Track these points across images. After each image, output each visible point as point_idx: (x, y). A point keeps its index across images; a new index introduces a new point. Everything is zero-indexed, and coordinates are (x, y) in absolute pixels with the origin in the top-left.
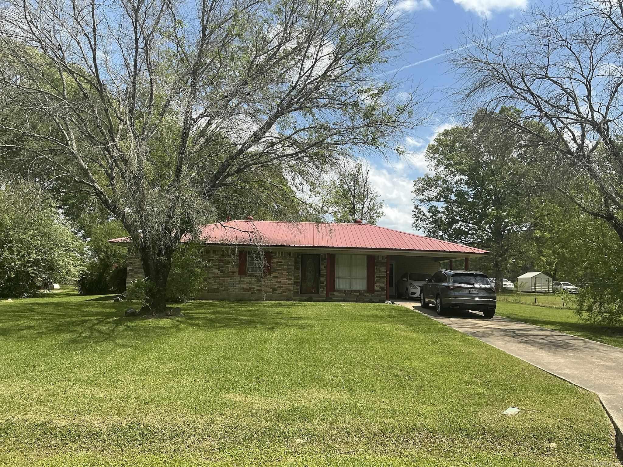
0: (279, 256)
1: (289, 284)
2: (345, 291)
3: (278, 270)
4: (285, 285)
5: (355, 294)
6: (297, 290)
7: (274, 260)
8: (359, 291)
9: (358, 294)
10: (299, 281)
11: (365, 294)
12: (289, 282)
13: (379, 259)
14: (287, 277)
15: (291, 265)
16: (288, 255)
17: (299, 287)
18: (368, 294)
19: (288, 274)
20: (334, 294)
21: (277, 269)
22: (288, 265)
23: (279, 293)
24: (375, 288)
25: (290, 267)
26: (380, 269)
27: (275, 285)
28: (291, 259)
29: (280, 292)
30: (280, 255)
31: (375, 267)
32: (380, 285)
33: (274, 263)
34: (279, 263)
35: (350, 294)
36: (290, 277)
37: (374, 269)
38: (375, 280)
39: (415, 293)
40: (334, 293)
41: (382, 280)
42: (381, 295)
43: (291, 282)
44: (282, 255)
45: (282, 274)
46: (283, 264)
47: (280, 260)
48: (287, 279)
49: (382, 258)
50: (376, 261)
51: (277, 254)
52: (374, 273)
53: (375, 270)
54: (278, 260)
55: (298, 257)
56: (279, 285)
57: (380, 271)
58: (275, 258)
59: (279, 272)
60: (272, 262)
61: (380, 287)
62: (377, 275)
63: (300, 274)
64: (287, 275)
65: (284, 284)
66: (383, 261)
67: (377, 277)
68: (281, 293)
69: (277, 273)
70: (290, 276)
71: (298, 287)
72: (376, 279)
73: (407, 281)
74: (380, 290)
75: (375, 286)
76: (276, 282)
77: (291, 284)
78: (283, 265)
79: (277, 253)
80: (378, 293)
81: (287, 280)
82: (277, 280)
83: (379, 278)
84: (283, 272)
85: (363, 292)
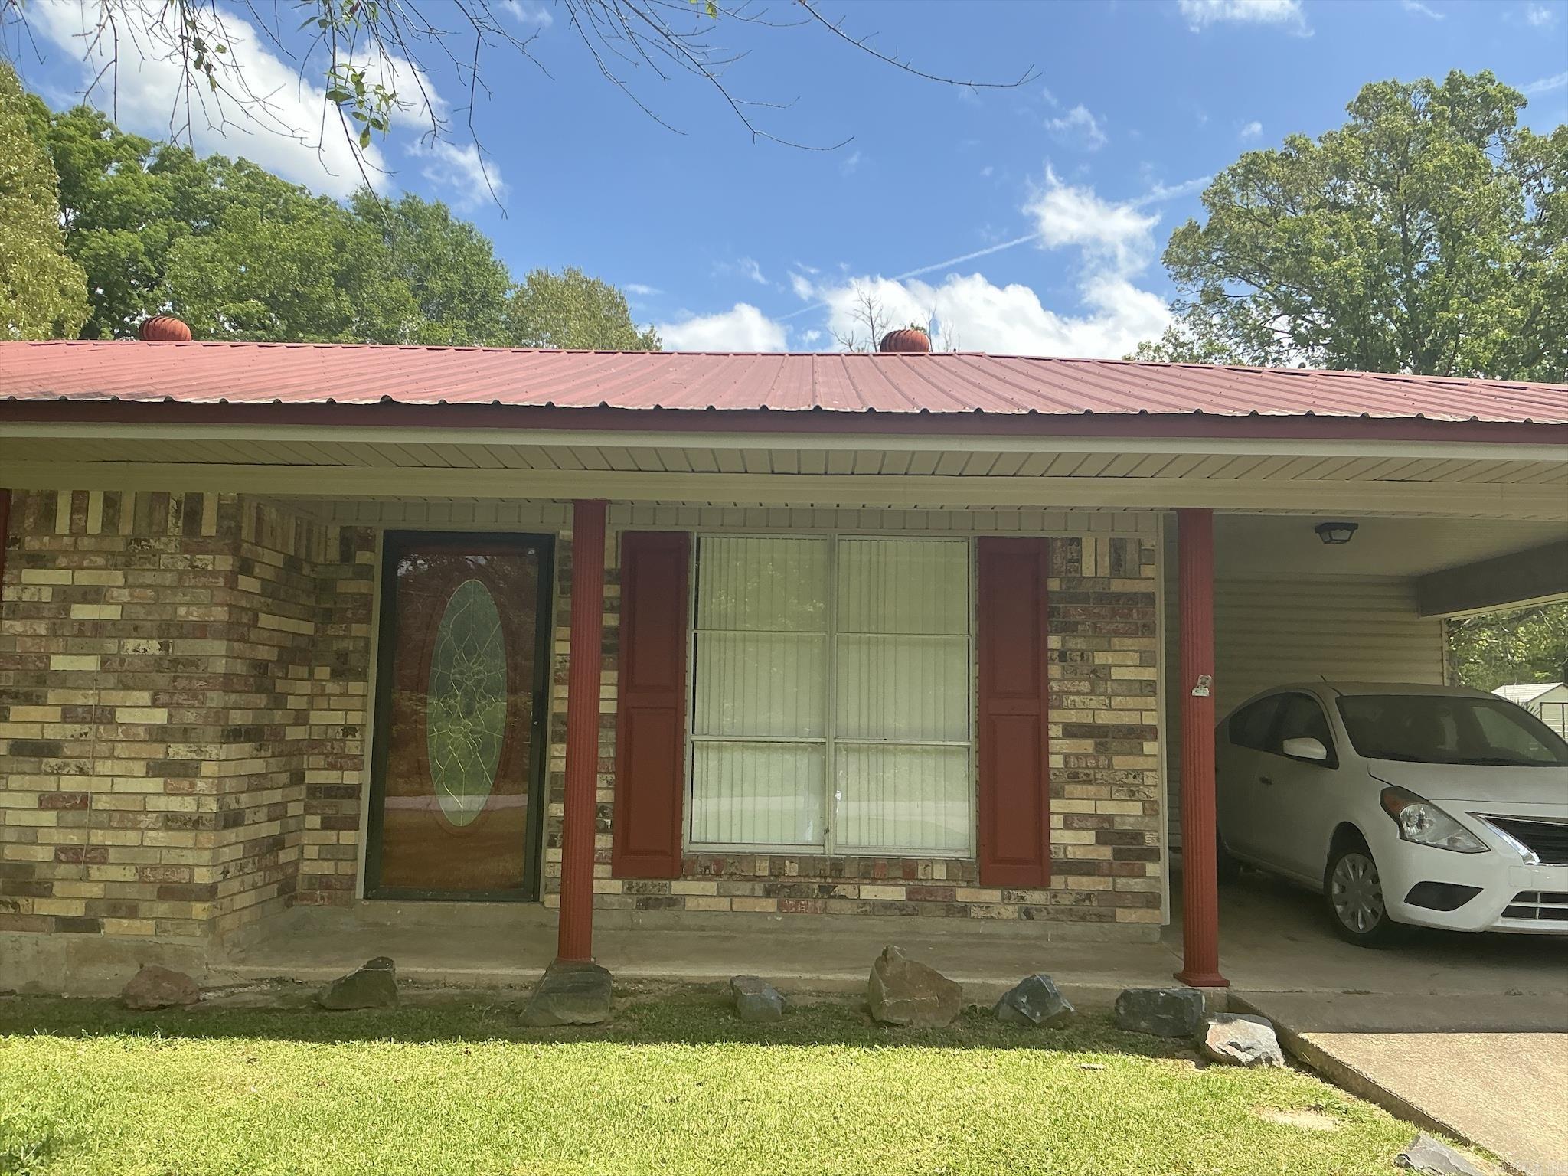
0: (77, 532)
1: (170, 821)
2: (777, 862)
3: (62, 679)
4: (131, 837)
5: (868, 892)
6: (327, 868)
7: (30, 576)
8: (905, 868)
9: (896, 893)
10: (351, 778)
11: (963, 895)
12: (175, 804)
13: (1088, 569)
14: (158, 752)
15: (201, 630)
16: (175, 527)
17: (356, 838)
18: (994, 895)
19: (160, 716)
20: (673, 902)
21: (58, 663)
22: (167, 631)
23: (66, 924)
24: (1060, 836)
25: (184, 647)
26: (1100, 658)
27: (30, 836)
28: (203, 560)
29: (77, 910)
30: (94, 525)
31: (1054, 642)
32: (1107, 808)
33: (30, 611)
34: (81, 612)
35: (826, 890)
36: (180, 751)
37: (1039, 658)
38: (1056, 762)
39: (1468, 893)
40: (678, 887)
41: (1118, 761)
42: (1118, 898)
43: (187, 805)
44: (110, 522)
45: (105, 715)
46: (110, 613)
47: (84, 578)
48: (156, 769)
49: (1117, 565)
50: (1054, 585)
51: (62, 523)
52: (1039, 696)
53: (1055, 671)
54: (62, 577)
55: (346, 557)
56: (74, 838)
57: (1099, 675)
58: (38, 560)
59: (79, 699)
60: (9, 594)
61: (1106, 831)
62: (1073, 717)
63: (364, 719)
64: (159, 734)
65: (125, 819)
66: (1117, 586)
67: (1071, 732)
68: (88, 924)
69: (56, 713)
70: (185, 734)
71: (348, 838)
72: (1059, 751)
73: (1331, 761)
74: (1106, 853)
75: (1056, 821)
76: (48, 801)
77: (195, 823)
78: (131, 628)
79: (64, 504)
80: (1085, 883)
81: (155, 785)
82: (49, 784)
83: (1088, 745)
84: (113, 698)
85: (940, 872)
